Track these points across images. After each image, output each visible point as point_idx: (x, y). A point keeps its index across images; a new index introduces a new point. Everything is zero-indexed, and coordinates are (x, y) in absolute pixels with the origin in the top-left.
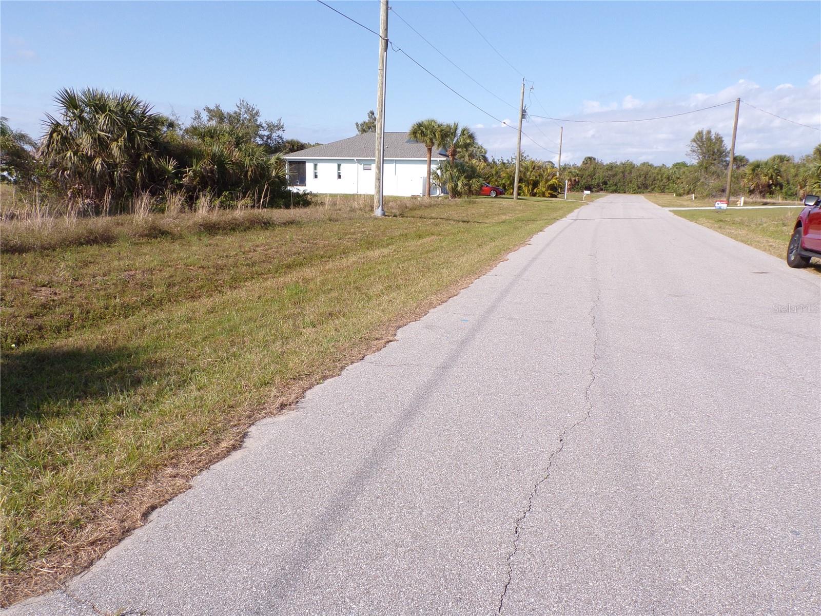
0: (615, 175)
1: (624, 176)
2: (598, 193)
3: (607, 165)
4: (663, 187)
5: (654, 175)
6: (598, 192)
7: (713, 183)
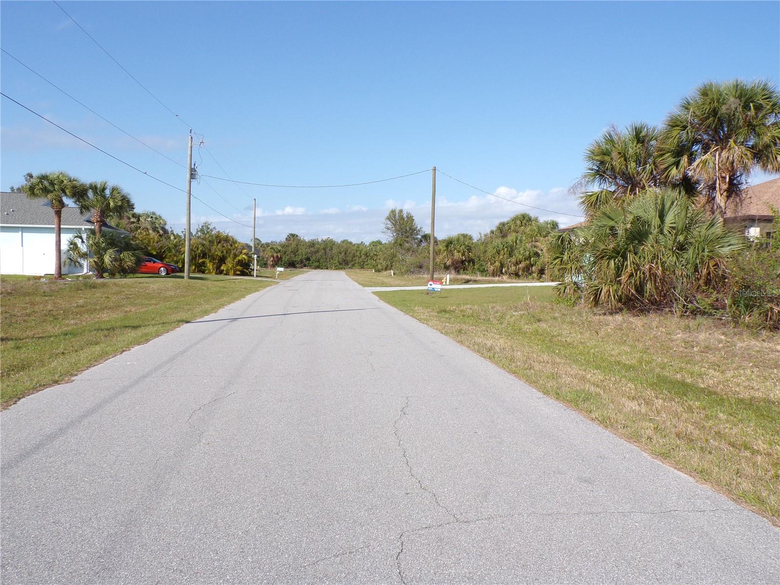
0: (317, 251)
1: (326, 253)
2: (302, 270)
3: (309, 242)
4: (362, 263)
5: (353, 252)
6: (302, 268)
7: (410, 259)
